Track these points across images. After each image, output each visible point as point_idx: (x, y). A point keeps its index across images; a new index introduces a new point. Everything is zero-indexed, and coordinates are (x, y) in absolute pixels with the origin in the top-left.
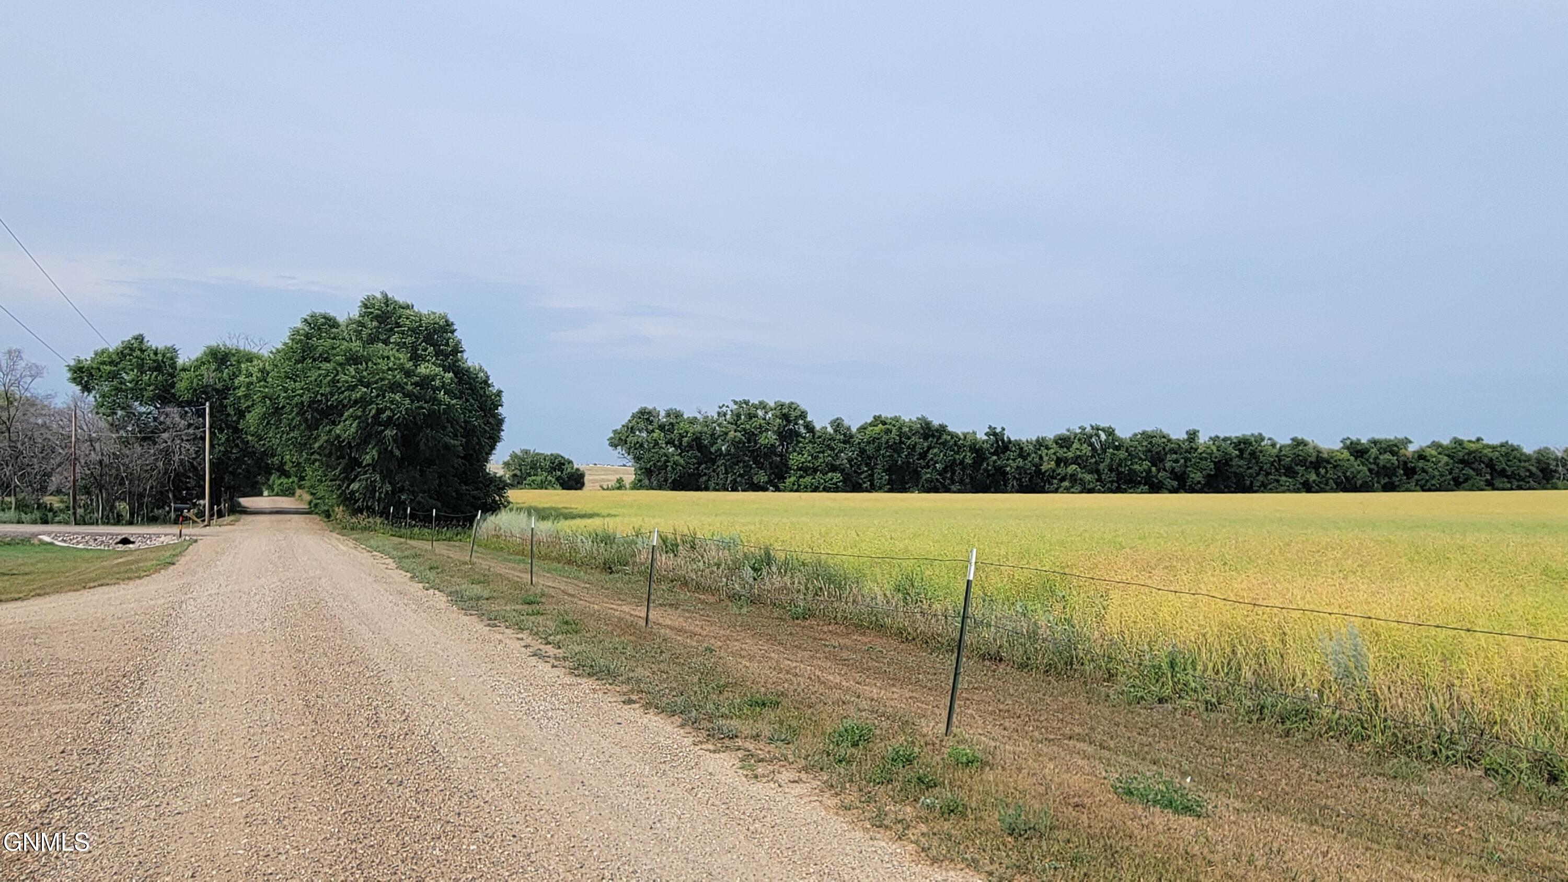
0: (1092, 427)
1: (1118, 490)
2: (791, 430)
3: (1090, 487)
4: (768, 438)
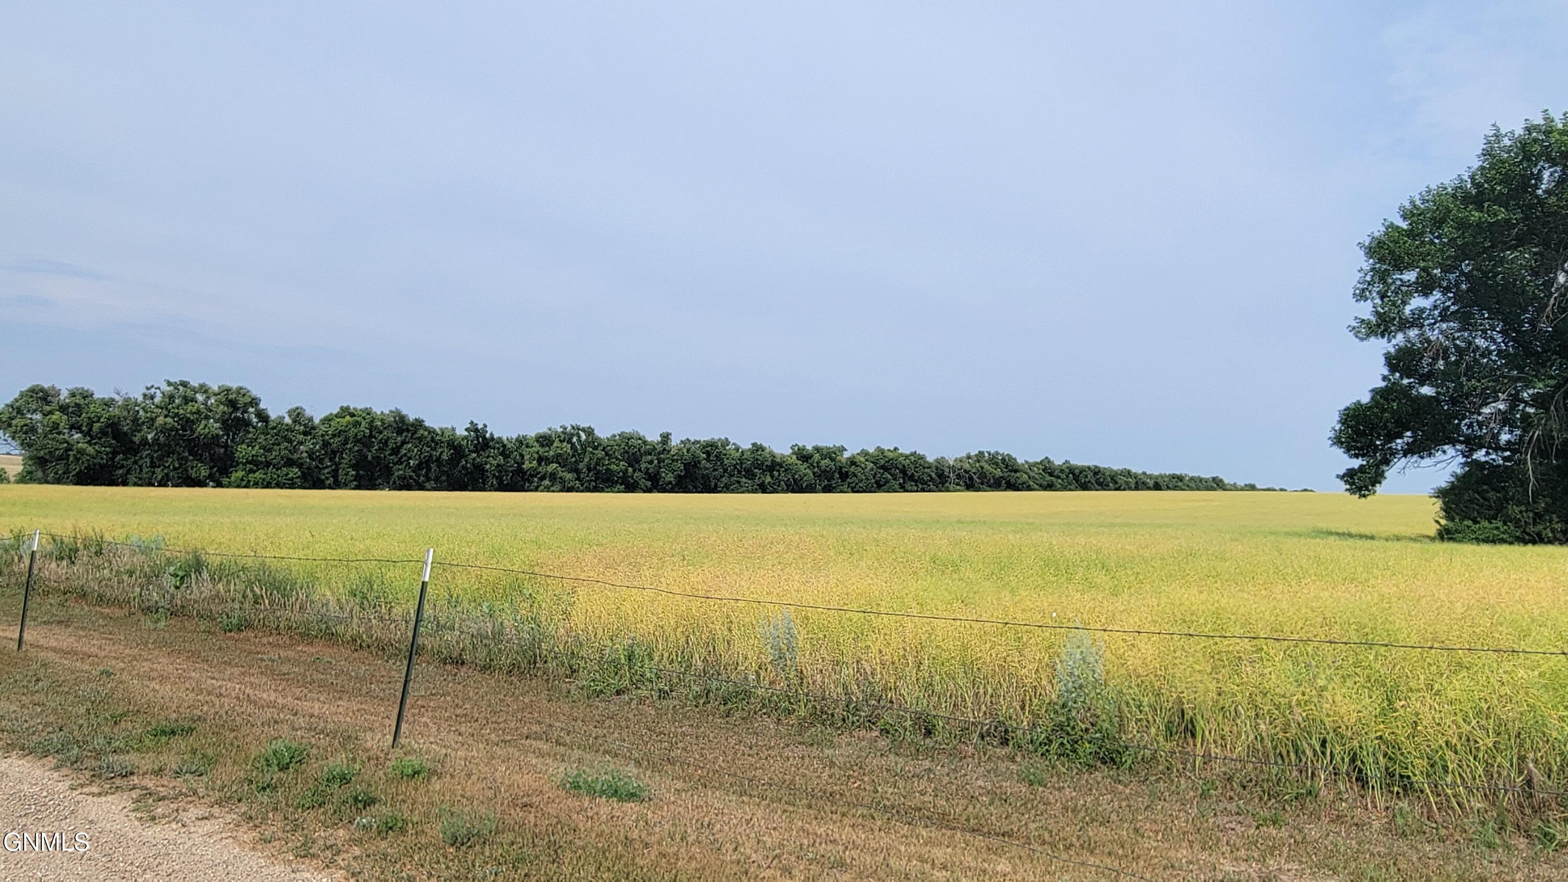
0: (573, 428)
1: (596, 489)
2: (238, 418)
3: (570, 485)
4: (209, 427)
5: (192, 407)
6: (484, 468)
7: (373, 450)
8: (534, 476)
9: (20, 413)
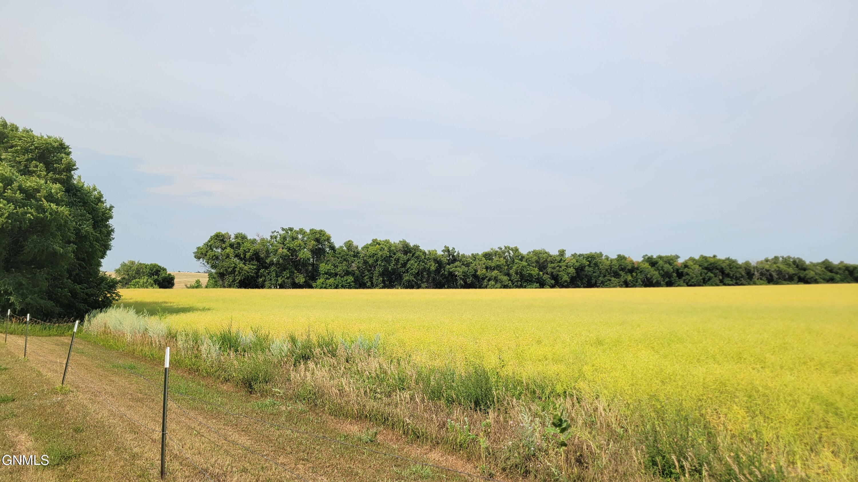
0: (506, 248)
2: (320, 248)
3: (505, 284)
4: (305, 254)
5: (296, 243)
6: (455, 274)
7: (392, 265)
8: (483, 279)
9: (211, 249)
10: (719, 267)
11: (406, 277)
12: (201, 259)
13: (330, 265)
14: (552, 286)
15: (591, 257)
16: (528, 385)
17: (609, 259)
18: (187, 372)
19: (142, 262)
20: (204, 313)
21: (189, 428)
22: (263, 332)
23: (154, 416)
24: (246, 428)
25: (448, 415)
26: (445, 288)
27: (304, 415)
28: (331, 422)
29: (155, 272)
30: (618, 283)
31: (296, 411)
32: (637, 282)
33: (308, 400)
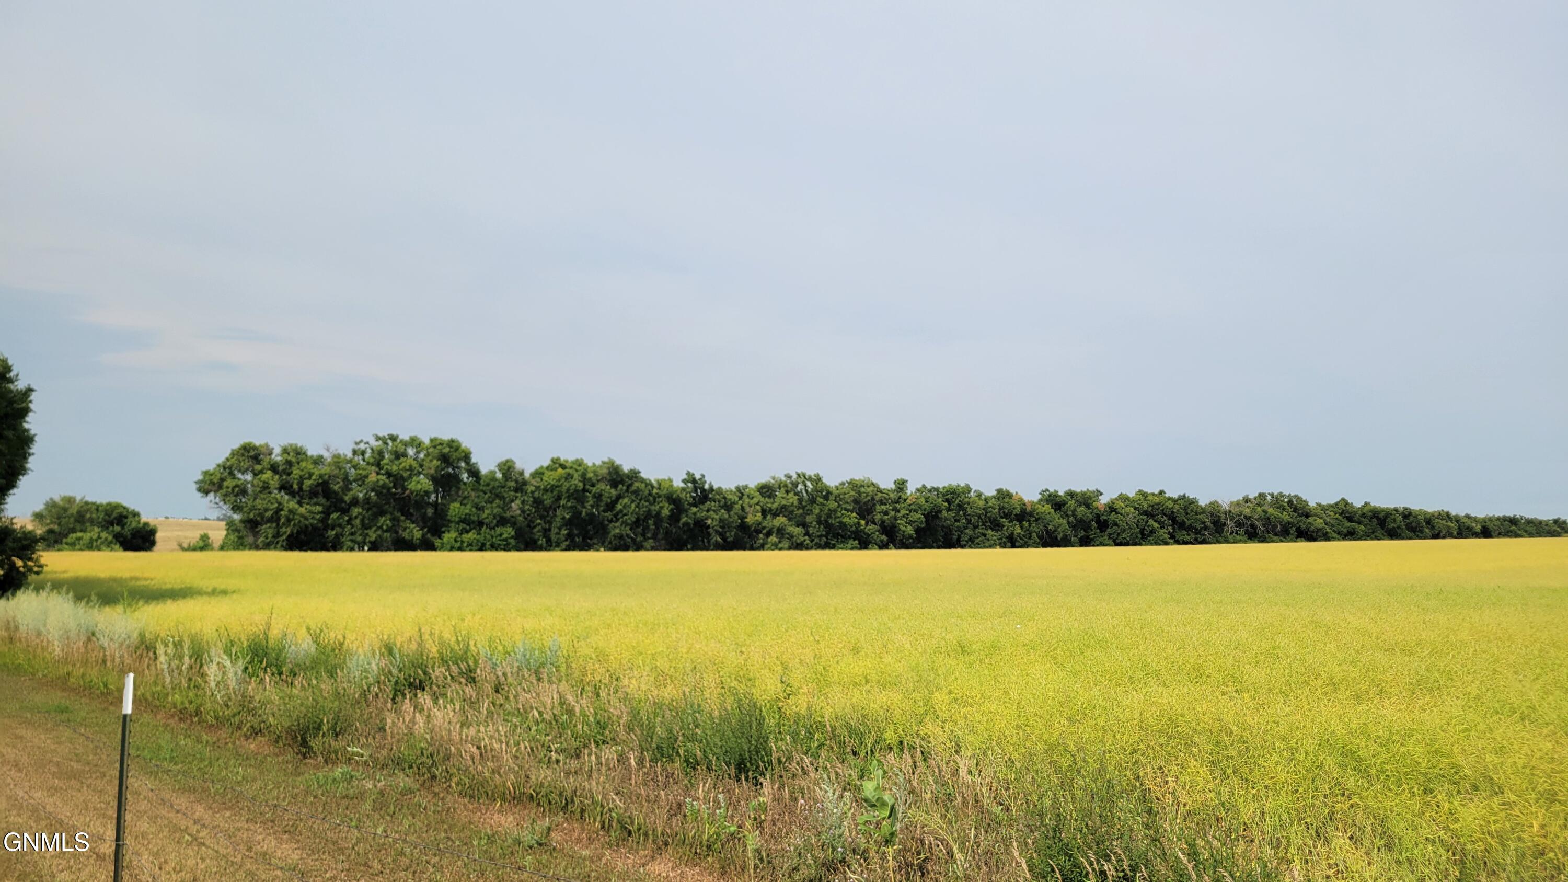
0: (799, 475)
1: (827, 546)
2: (449, 474)
3: (798, 541)
4: (421, 483)
5: (405, 463)
6: (706, 523)
7: (588, 505)
8: (758, 532)
9: (231, 474)
10: (1168, 512)
11: (616, 529)
12: (212, 495)
13: (469, 506)
14: (883, 546)
15: (952, 493)
16: (834, 729)
17: (983, 497)
18: (176, 718)
19: (90, 499)
20: (214, 600)
21: (176, 829)
22: (332, 636)
23: (103, 806)
24: (292, 826)
25: (687, 791)
26: (688, 550)
27: (409, 797)
28: (463, 810)
29: (115, 518)
30: (998, 539)
31: (394, 790)
32: (1030, 538)
33: (419, 769)
